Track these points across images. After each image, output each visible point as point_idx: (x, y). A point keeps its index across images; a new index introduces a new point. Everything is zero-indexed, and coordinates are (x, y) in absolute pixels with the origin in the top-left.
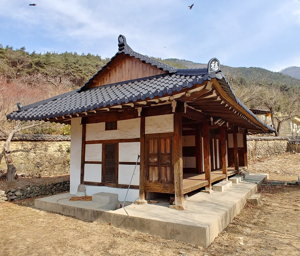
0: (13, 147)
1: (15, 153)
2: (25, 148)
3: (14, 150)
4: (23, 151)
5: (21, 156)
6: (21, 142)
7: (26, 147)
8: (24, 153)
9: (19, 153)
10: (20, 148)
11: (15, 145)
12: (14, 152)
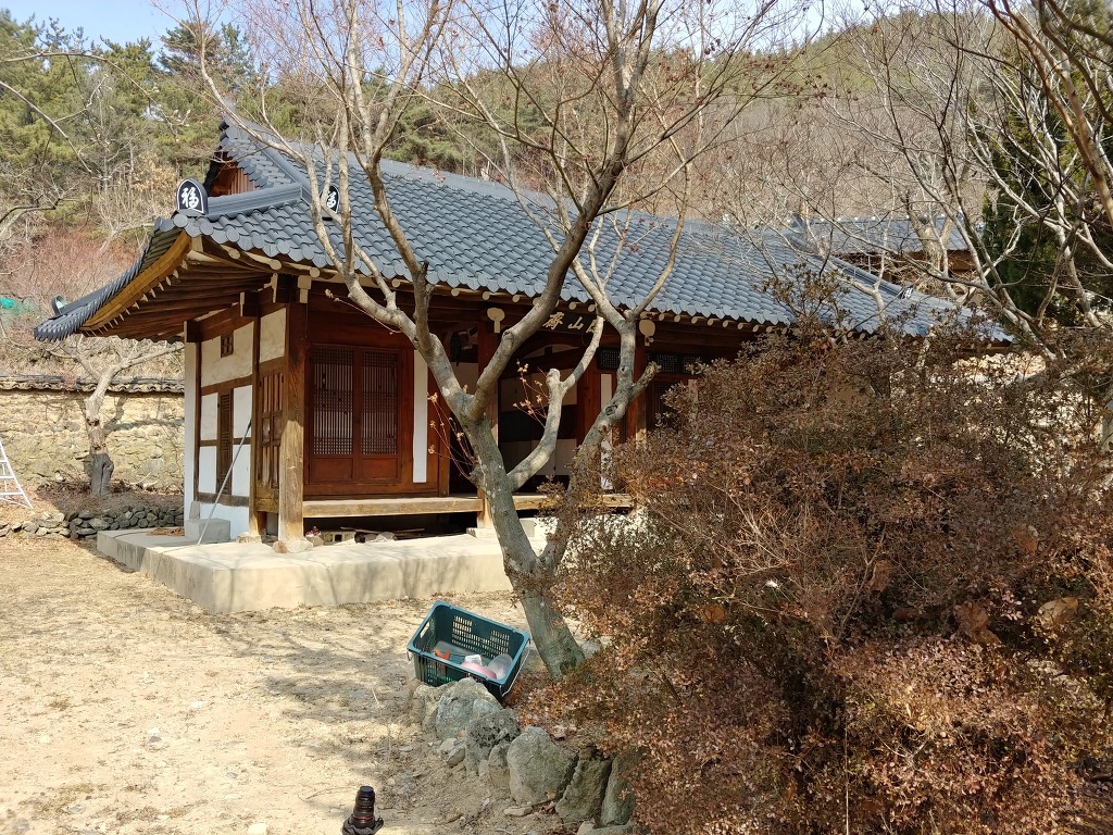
0: (135, 412)
1: (140, 430)
2: (166, 416)
3: (138, 419)
4: (161, 423)
5: (156, 438)
6: (157, 400)
7: (169, 412)
8: (165, 430)
9: (150, 427)
10: (153, 416)
11: (140, 406)
12: (136, 424)
